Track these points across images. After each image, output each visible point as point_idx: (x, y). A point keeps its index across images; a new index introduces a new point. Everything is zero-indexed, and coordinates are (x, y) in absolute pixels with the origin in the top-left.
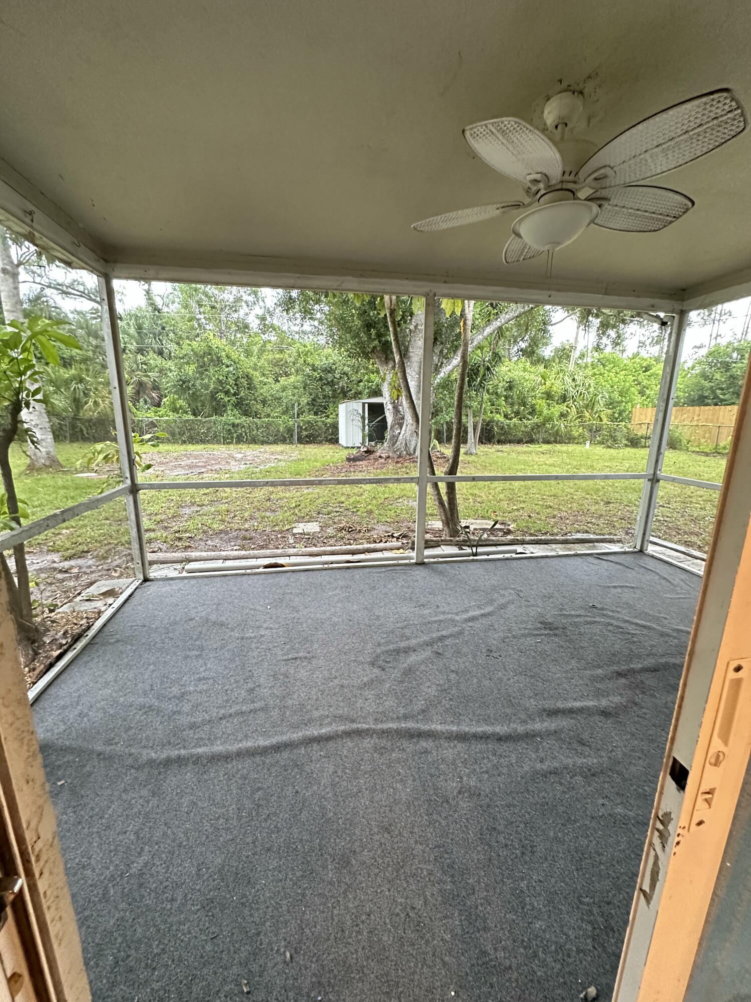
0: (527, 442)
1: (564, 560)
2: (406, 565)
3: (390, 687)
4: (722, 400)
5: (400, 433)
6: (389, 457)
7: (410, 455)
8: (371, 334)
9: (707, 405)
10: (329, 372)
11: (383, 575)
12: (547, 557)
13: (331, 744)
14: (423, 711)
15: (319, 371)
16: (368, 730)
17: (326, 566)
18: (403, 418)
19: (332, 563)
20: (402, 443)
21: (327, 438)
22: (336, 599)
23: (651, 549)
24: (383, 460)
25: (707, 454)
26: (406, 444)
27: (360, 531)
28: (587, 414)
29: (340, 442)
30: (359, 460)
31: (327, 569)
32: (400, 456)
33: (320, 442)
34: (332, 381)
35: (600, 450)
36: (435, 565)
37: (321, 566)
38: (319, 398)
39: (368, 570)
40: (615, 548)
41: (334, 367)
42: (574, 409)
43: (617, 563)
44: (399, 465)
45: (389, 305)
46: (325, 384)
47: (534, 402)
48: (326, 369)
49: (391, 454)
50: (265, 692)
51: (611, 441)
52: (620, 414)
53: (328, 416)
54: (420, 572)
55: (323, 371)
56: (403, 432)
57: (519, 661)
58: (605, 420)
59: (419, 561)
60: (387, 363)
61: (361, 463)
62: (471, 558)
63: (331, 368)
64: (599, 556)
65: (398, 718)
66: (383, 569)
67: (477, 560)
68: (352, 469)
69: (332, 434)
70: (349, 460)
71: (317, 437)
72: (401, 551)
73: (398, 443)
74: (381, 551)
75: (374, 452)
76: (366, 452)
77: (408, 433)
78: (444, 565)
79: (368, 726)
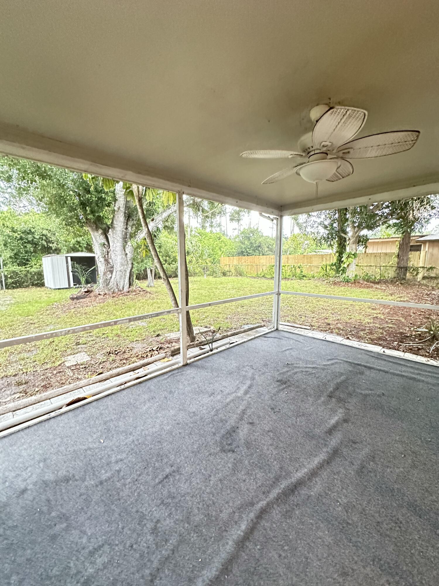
0: (174, 277)
1: (252, 341)
2: (178, 368)
3: (249, 462)
4: (249, 253)
5: (111, 277)
6: (106, 294)
7: (121, 291)
8: (87, 211)
9: (244, 255)
10: (28, 234)
11: (169, 380)
12: (244, 342)
13: (257, 534)
14: (281, 468)
15: (19, 233)
16: (268, 504)
17: (123, 387)
18: (112, 267)
19: (126, 383)
20: (114, 284)
21: (33, 283)
22: (152, 411)
23: (281, 327)
24: (102, 297)
25: (254, 278)
26: (117, 284)
27: (125, 352)
28: (200, 261)
29: (46, 285)
30: (82, 298)
31: (123, 388)
32: (113, 293)
33: (27, 286)
34: (32, 240)
35: (211, 278)
36: (195, 363)
37: (119, 388)
38: (22, 253)
39: (155, 380)
40: (265, 330)
41: (33, 230)
42: (194, 258)
43: (274, 338)
44: (115, 299)
45: (137, 194)
46: (25, 243)
47: (174, 255)
48: (25, 231)
49: (106, 292)
50: (168, 523)
51: (213, 273)
52: (214, 260)
53: (32, 267)
54: (190, 372)
55: (23, 233)
56: (113, 276)
57: (290, 409)
58: (210, 264)
59: (185, 363)
60: (97, 230)
61: (85, 300)
62: (210, 353)
63: (30, 230)
64: (264, 336)
65: (274, 483)
66: (166, 377)
67: (214, 354)
68: (78, 305)
69: (38, 279)
70: (73, 299)
71: (23, 282)
72: (166, 359)
73: (111, 284)
74: (153, 363)
75: (92, 291)
76: (85, 292)
77: (118, 277)
78: (200, 362)
79: (265, 502)
